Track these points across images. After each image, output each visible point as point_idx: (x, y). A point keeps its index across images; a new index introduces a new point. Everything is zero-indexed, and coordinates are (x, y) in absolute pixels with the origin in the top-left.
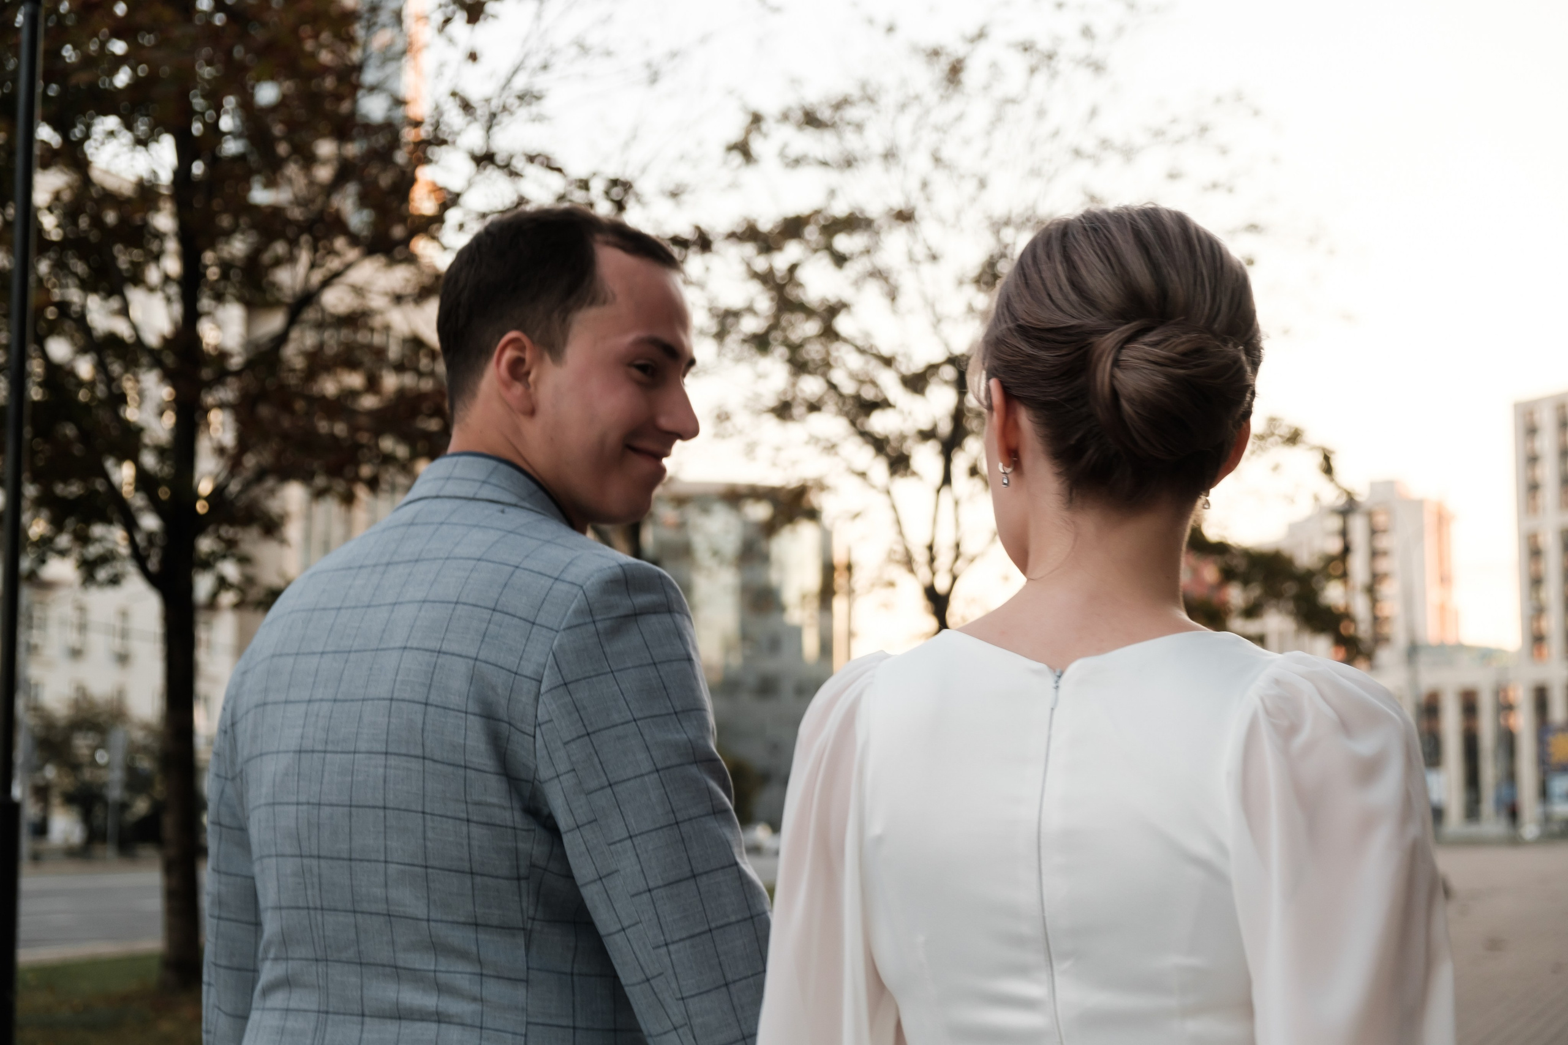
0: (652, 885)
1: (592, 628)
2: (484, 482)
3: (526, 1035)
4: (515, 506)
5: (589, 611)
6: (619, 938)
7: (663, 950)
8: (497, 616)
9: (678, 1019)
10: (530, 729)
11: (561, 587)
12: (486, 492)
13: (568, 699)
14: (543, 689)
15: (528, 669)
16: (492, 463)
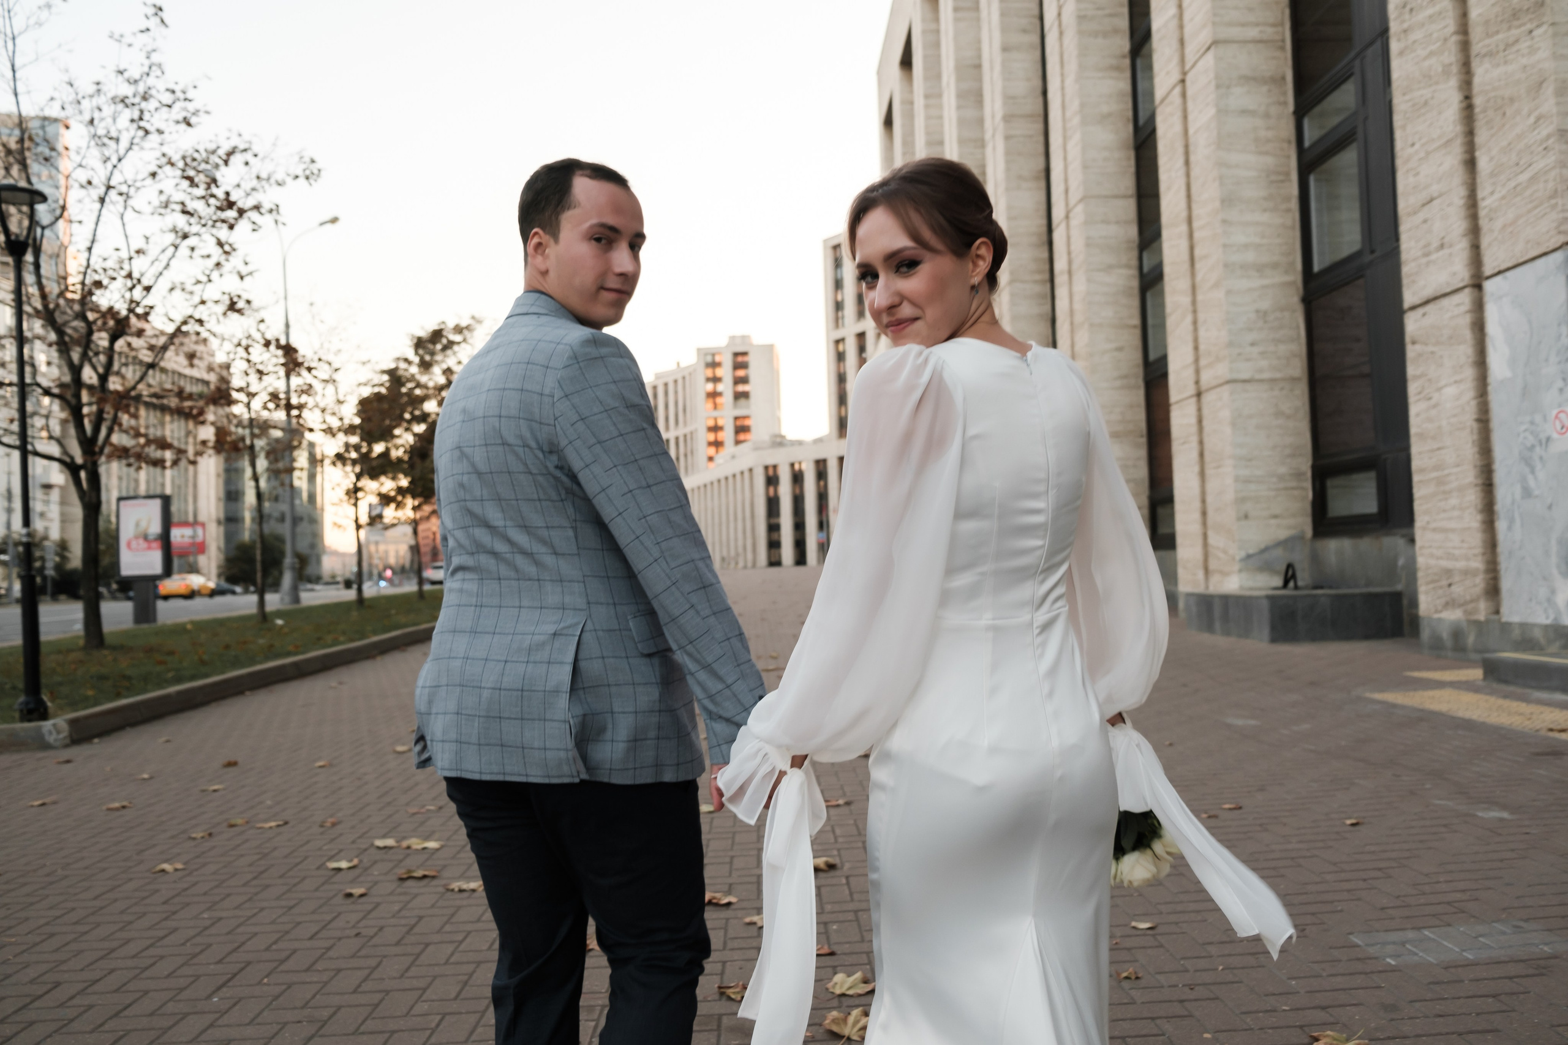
0: (631, 488)
1: (577, 366)
2: (532, 305)
3: (584, 582)
4: (546, 315)
5: (575, 357)
6: (619, 520)
7: (643, 520)
8: (530, 366)
9: (657, 554)
10: (552, 422)
11: (561, 347)
12: (534, 309)
13: (568, 403)
14: (555, 400)
15: (547, 391)
16: (537, 295)
